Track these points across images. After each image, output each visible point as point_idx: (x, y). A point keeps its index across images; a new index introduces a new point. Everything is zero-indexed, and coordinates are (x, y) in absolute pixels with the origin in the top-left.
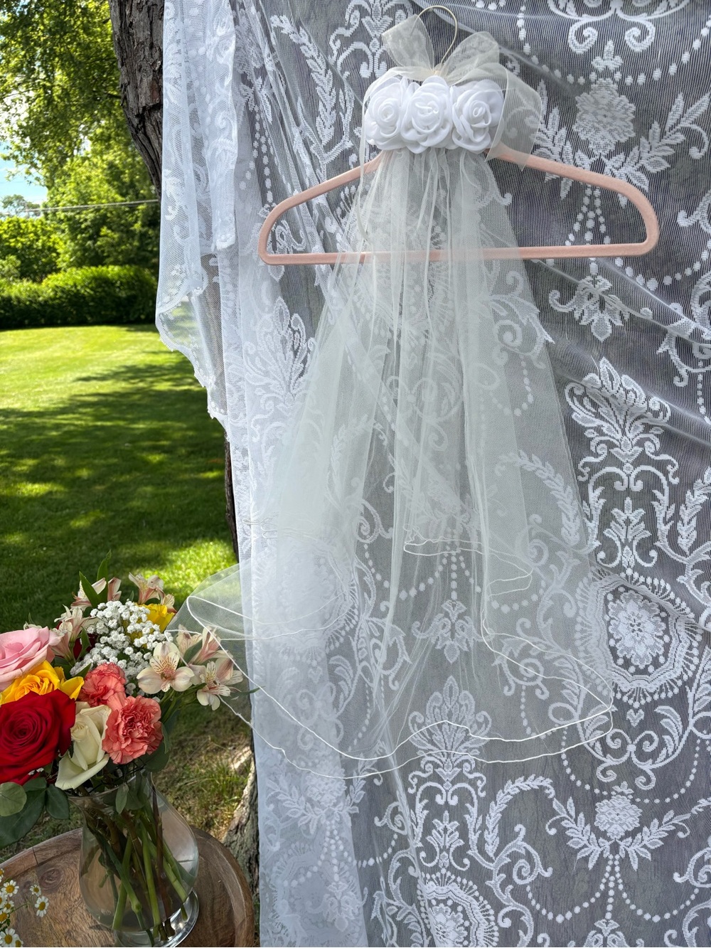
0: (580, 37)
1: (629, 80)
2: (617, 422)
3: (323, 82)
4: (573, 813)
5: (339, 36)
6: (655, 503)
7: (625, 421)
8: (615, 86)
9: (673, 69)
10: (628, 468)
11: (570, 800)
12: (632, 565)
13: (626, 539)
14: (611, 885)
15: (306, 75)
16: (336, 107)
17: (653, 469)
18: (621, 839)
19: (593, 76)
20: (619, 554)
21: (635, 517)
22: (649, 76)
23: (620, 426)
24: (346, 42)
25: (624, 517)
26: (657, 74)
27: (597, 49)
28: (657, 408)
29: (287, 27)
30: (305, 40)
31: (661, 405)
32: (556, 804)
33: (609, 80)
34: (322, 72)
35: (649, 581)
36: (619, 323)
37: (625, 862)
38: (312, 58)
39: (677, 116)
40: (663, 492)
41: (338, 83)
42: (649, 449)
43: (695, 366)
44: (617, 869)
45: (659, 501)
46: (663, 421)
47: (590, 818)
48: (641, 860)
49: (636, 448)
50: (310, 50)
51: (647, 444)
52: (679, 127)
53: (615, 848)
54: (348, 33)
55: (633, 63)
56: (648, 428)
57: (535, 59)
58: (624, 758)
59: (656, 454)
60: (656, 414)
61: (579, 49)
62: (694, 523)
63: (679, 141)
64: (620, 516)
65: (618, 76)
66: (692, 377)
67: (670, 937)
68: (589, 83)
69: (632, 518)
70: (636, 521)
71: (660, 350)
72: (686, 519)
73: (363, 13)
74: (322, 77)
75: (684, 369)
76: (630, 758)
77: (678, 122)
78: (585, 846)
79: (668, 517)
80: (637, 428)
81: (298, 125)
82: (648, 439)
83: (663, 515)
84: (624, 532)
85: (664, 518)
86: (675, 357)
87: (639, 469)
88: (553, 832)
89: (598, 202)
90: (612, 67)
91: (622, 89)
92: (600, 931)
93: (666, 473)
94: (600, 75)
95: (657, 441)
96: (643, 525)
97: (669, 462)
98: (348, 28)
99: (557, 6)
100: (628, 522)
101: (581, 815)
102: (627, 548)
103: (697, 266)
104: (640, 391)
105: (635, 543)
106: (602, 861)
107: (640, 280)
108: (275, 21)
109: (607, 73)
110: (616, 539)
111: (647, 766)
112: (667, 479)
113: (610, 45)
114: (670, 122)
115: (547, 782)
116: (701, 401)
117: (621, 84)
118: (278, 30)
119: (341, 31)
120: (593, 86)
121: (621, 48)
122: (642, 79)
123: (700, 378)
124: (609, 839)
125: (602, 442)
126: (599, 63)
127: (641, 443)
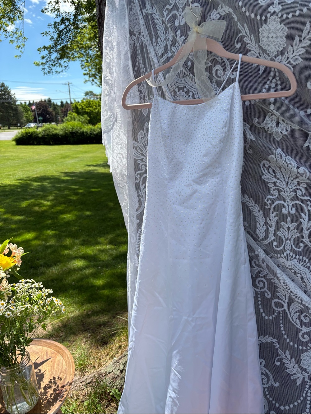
1: (285, 16)
2: (285, 180)
3: (161, 28)
5: (167, 9)
6: (302, 220)
7: (288, 180)
8: (279, 20)
9: (305, 10)
10: (288, 202)
12: (290, 249)
13: (288, 237)
16: (165, 39)
17: (300, 203)
19: (269, 15)
20: (284, 244)
21: (292, 226)
22: (294, 14)
23: (285, 182)
24: (170, 11)
25: (287, 226)
26: (298, 13)
27: (271, 3)
28: (302, 172)
30: (155, 11)
31: (305, 171)
33: (276, 17)
34: (161, 25)
35: (297, 257)
36: (285, 133)
38: (157, 19)
39: (307, 32)
40: (305, 214)
41: (166, 29)
42: (299, 193)
45: (303, 219)
46: (305, 179)
49: (292, 193)
50: (156, 16)
51: (298, 191)
52: (308, 38)
54: (170, 7)
55: (287, 8)
56: (299, 183)
59: (302, 196)
60: (302, 175)
61: (263, 3)
63: (308, 45)
64: (285, 226)
65: (280, 15)
68: (267, 18)
69: (290, 226)
70: (292, 228)
71: (305, 146)
74: (160, 27)
77: (308, 35)
79: (308, 227)
80: (294, 183)
82: (299, 189)
83: (306, 226)
84: (287, 233)
85: (307, 228)
87: (293, 203)
90: (277, 11)
91: (282, 21)
93: (307, 205)
94: (271, 15)
95: (303, 190)
96: (296, 230)
97: (308, 200)
98: (170, 5)
100: (289, 228)
102: (288, 241)
104: (295, 164)
105: (292, 239)
109: (275, 13)
110: (283, 237)
112: (307, 208)
113: (277, 1)
114: (303, 36)
117: (281, 18)
119: (168, 7)
120: (269, 20)
121: (281, 2)
122: (290, 15)
125: (275, 189)
126: (271, 9)
127: (295, 191)
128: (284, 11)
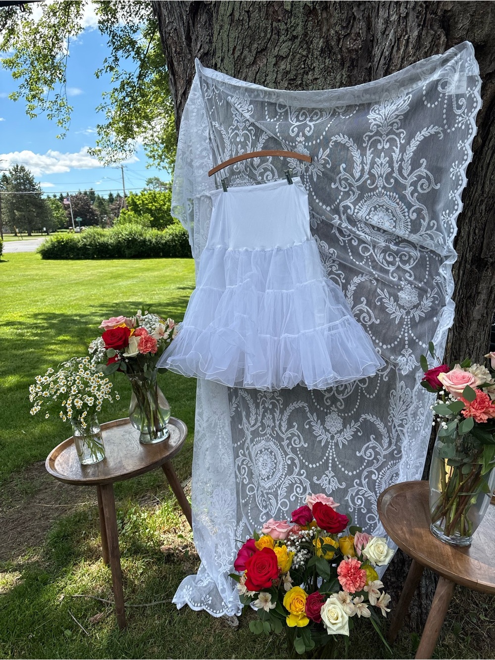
0: (293, 132)
3: (227, 142)
4: (316, 420)
5: (232, 128)
8: (303, 146)
9: (318, 141)
11: (315, 414)
14: (331, 454)
15: (222, 139)
16: (231, 150)
17: (335, 277)
18: (336, 434)
19: (297, 143)
22: (312, 143)
24: (233, 130)
26: (314, 142)
27: (298, 135)
28: (332, 252)
29: (217, 125)
30: (223, 129)
31: (334, 251)
32: (309, 415)
33: (301, 144)
34: (227, 139)
36: (319, 222)
37: (337, 444)
38: (224, 135)
39: (321, 155)
41: (231, 143)
42: (334, 269)
43: (345, 237)
44: (333, 447)
46: (334, 257)
47: (323, 423)
48: (343, 444)
50: (224, 132)
51: (333, 267)
52: (322, 158)
53: (332, 437)
54: (233, 128)
55: (307, 139)
56: (334, 261)
57: (281, 138)
58: (332, 393)
59: (337, 271)
60: (332, 254)
61: (293, 135)
62: (352, 298)
63: (323, 162)
65: (304, 143)
66: (344, 241)
67: (356, 483)
71: (333, 232)
72: (349, 296)
73: (238, 122)
75: (341, 238)
76: (334, 393)
78: (320, 435)
80: (330, 261)
81: (220, 155)
86: (338, 235)
87: (330, 276)
88: (307, 427)
89: (308, 180)
90: (302, 140)
91: (305, 147)
92: (327, 476)
93: (340, 278)
95: (337, 266)
97: (341, 274)
98: (234, 126)
99: (291, 119)
101: (319, 421)
103: (338, 201)
104: (327, 246)
106: (327, 443)
107: (324, 207)
108: (214, 123)
109: (300, 142)
111: (340, 397)
112: (341, 280)
113: (301, 134)
114: (319, 157)
115: (305, 405)
116: (349, 250)
117: (305, 145)
118: (215, 126)
119: (232, 127)
120: (297, 146)
121: (304, 135)
122: (310, 144)
123: (347, 241)
124: (330, 433)
126: (298, 139)
127: (331, 267)
128: (305, 141)
